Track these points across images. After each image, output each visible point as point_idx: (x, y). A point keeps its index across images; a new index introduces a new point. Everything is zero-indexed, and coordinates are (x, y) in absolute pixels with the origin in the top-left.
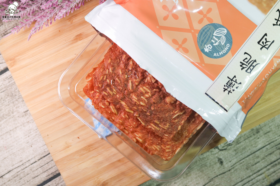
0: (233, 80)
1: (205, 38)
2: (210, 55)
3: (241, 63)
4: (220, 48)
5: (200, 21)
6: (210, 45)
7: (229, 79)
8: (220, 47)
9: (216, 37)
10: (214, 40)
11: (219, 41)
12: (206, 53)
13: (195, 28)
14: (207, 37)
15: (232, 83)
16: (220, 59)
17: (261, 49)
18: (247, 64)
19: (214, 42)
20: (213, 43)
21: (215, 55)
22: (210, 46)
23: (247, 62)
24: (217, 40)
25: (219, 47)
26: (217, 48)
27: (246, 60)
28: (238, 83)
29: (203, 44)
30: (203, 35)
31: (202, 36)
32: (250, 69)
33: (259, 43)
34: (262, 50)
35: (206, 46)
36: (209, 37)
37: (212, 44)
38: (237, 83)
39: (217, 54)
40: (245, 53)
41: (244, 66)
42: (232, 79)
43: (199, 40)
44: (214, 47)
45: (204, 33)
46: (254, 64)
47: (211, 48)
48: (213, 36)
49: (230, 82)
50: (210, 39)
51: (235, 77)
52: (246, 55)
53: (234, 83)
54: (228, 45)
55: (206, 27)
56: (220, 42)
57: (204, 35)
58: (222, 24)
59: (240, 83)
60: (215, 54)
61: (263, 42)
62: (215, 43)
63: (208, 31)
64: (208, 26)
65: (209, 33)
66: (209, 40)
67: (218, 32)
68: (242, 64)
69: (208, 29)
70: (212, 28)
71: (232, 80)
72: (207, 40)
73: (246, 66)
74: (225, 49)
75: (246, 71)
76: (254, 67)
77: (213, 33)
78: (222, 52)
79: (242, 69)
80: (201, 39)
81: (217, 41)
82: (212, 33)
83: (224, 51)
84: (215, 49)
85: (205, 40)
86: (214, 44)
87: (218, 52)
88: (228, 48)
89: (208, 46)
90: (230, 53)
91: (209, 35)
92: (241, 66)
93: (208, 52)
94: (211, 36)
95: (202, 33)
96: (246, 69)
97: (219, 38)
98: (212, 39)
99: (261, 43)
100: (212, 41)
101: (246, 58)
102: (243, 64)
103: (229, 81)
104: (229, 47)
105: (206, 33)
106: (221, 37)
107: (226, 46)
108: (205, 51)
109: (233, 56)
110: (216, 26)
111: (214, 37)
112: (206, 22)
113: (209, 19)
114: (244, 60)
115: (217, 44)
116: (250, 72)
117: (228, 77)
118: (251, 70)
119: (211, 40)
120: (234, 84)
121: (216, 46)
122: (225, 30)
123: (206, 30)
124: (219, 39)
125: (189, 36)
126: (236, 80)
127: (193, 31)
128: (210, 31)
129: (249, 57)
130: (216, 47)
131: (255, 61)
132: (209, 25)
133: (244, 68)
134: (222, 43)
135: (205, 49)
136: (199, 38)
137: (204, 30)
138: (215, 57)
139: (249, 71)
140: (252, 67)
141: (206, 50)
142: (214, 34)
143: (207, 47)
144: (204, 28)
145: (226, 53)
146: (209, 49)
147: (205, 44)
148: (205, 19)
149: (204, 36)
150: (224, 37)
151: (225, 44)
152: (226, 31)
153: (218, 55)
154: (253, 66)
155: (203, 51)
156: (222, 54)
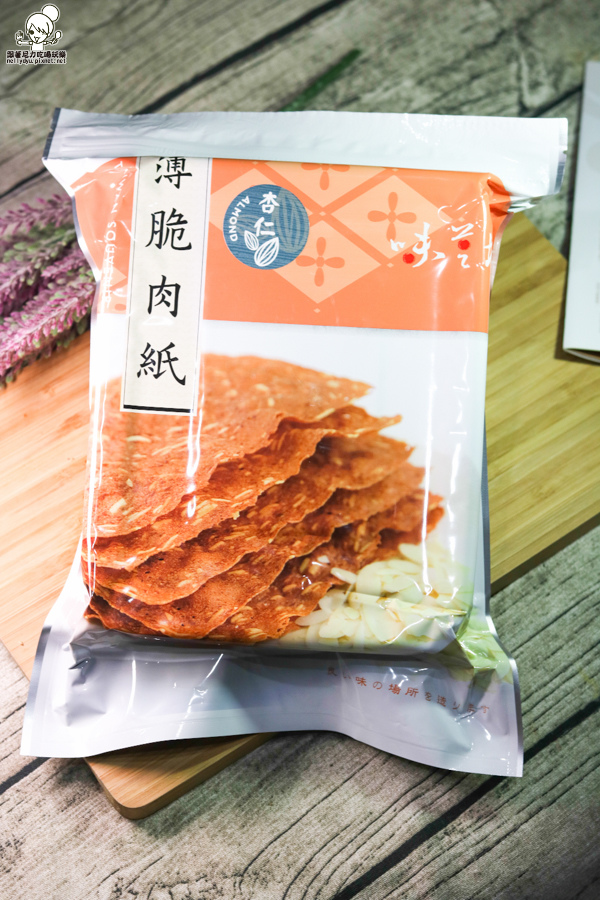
0: (176, 178)
1: (289, 218)
2: (257, 192)
3: (185, 222)
4: (246, 221)
5: (321, 244)
6: (269, 212)
7: (186, 171)
8: (246, 224)
9: (270, 237)
10: (270, 228)
11: (258, 235)
12: (265, 189)
13: (322, 222)
14: (286, 224)
15: (175, 168)
16: (232, 199)
17: (164, 278)
18: (170, 227)
19: (267, 224)
20: (266, 221)
21: (247, 200)
22: (268, 209)
23: (174, 231)
24: (263, 233)
25: (250, 221)
26: (253, 217)
27: (178, 233)
28: (163, 178)
29: (284, 204)
30: (298, 221)
31: (297, 217)
32: (158, 223)
33: (178, 287)
34: (161, 278)
35: (277, 205)
36: (283, 227)
37: (268, 217)
38: (166, 177)
39: (244, 206)
40: (189, 247)
41: (175, 220)
42: (182, 177)
43: (299, 204)
44: (260, 214)
45: (298, 227)
46: (157, 237)
47: (264, 207)
48: (277, 235)
49: (180, 169)
50: (278, 224)
51: (178, 186)
52: (187, 245)
53: (172, 172)
54: (234, 238)
55: (302, 243)
56: (255, 233)
57: (295, 224)
58: (275, 270)
59: (158, 181)
60: (248, 202)
61: (169, 293)
62: (263, 224)
63: (293, 237)
64: (300, 247)
65: (289, 233)
66: (278, 220)
67: (273, 250)
68: (182, 220)
69: (297, 241)
70: (289, 249)
71: (179, 174)
72: (281, 218)
73: (170, 222)
74: (234, 227)
75: (163, 213)
76: (154, 232)
77: (280, 242)
78: (237, 215)
79: (174, 210)
80: (294, 211)
81: (262, 229)
82: (282, 238)
83: (233, 221)
84: (254, 211)
85: (285, 214)
86: (262, 219)
87: (244, 211)
88: (231, 232)
89: (272, 208)
90: (220, 226)
91: (287, 230)
92: (181, 216)
93: (264, 196)
94: (279, 230)
95: (302, 222)
96: (167, 217)
97: (263, 239)
98: (275, 226)
99: (172, 290)
100: (271, 224)
101: (180, 238)
102: (179, 222)
103: (183, 169)
104: (231, 236)
105: (295, 230)
106: (261, 244)
107: (237, 233)
108: (270, 193)
109: (210, 224)
110: (284, 258)
111: (273, 233)
112: (310, 250)
113: (308, 261)
114: (183, 230)
115: (258, 225)
116: (153, 216)
117: (189, 174)
118: (154, 221)
119: (275, 222)
120: (168, 170)
121: (256, 220)
122: (261, 265)
123: (298, 234)
124: (260, 237)
125: (323, 199)
126: (171, 181)
127: (323, 214)
128: (290, 240)
129: (177, 243)
130: (256, 217)
131: (159, 246)
132: (301, 250)
133: (173, 215)
134: (250, 233)
135: (275, 196)
136: (302, 210)
137: (302, 231)
138: (242, 196)
139: (158, 218)
140: (157, 228)
141: (269, 197)
142: (276, 240)
143: (271, 203)
144: (305, 237)
145: (227, 219)
146: (266, 203)
147: (281, 207)
148: (315, 256)
149: (295, 220)
150: (254, 249)
151: (241, 237)
152: (258, 262)
153: (240, 203)
154: (156, 233)
155: (276, 190)
156: (234, 211)
